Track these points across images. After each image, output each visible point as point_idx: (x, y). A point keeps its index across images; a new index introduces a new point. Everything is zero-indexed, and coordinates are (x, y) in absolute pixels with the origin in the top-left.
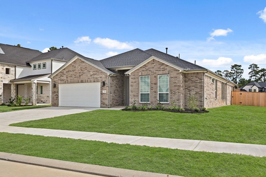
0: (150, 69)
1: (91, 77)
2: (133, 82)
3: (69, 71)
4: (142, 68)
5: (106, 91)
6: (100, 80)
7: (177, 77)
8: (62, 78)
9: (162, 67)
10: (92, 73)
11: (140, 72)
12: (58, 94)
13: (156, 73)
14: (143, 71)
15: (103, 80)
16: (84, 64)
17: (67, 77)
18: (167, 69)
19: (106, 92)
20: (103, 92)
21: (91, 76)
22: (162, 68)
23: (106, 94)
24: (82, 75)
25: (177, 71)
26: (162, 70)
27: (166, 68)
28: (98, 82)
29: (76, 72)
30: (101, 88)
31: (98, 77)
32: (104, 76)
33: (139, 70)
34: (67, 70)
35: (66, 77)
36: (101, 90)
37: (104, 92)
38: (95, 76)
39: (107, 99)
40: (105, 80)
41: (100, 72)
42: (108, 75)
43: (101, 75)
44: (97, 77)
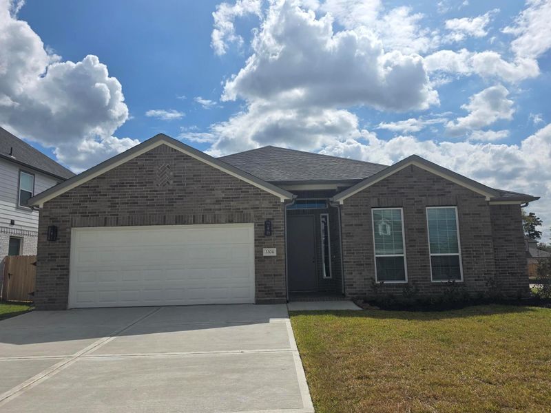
0: (402, 191)
1: (217, 207)
2: (352, 225)
3: (122, 185)
4: (378, 186)
5: (275, 250)
6: (252, 215)
7: (479, 214)
8: (91, 207)
9: (436, 187)
10: (220, 194)
11: (374, 197)
12: (69, 263)
13: (421, 201)
14: (382, 194)
15: (266, 217)
16: (190, 165)
17: (113, 206)
18: (450, 192)
19: (275, 254)
20: (264, 255)
21: (218, 202)
22: (438, 190)
23: (277, 258)
24: (181, 198)
25: (477, 197)
26: (439, 195)
27: (447, 190)
28: (245, 221)
29: (158, 188)
30: (255, 240)
31: (246, 206)
32: (265, 204)
33: (369, 192)
34: (116, 181)
35: (109, 204)
36: (256, 246)
37: (267, 252)
38: (232, 203)
39: (281, 275)
40: (270, 217)
41: (251, 191)
42: (282, 201)
43: (257, 202)
44: (241, 206)
